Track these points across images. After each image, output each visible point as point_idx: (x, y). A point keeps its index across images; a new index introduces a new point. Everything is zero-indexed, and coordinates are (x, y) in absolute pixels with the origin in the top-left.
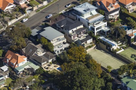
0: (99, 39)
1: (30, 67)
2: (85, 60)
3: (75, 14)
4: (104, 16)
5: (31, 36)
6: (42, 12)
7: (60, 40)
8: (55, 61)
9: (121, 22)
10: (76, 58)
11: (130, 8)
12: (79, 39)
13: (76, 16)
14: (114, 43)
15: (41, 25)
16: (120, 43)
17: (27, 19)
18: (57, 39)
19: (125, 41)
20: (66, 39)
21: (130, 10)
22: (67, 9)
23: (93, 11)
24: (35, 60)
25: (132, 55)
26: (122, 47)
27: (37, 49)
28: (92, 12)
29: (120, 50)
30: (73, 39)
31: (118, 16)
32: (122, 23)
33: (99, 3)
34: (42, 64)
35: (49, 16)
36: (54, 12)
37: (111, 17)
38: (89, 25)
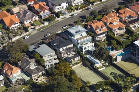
0: (86, 58)
1: (22, 78)
2: (69, 74)
3: (67, 35)
4: (92, 38)
6: (42, 31)
7: (52, 56)
8: (44, 74)
9: (107, 43)
10: (61, 72)
11: (116, 32)
12: (68, 56)
13: (68, 36)
14: (98, 61)
15: (39, 42)
16: (103, 61)
17: (29, 37)
18: (49, 55)
19: (107, 60)
20: (56, 56)
22: (64, 30)
24: (27, 72)
25: (112, 72)
26: (104, 65)
27: (30, 62)
28: (82, 33)
29: (102, 67)
30: (62, 56)
31: (105, 38)
32: (108, 44)
33: (90, 26)
34: (33, 76)
35: (47, 35)
36: (52, 32)
37: (99, 39)
38: (78, 45)
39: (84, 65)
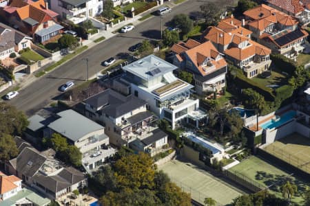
0: (183, 138)
1: (30, 202)
2: (153, 184)
3: (126, 82)
4: (193, 86)
5: (29, 131)
6: (49, 77)
7: (96, 140)
8: (85, 187)
9: (230, 99)
10: (132, 180)
11: (249, 67)
12: (139, 137)
13: (128, 85)
14: (216, 145)
15: (48, 106)
16: (229, 145)
17: (17, 93)
18: (89, 138)
19: (241, 141)
20: (108, 139)
21: (249, 71)
22: (107, 70)
23: (167, 74)
24: (40, 186)
25: (258, 172)
26: (235, 155)
27: (44, 159)
28: (165, 76)
29: (230, 161)
30: (123, 137)
31: (224, 85)
32: (234, 101)
33: (180, 55)
34: (57, 194)
35: (66, 86)
36: (77, 77)
37: (209, 88)
38: (159, 107)
39: (181, 157)
